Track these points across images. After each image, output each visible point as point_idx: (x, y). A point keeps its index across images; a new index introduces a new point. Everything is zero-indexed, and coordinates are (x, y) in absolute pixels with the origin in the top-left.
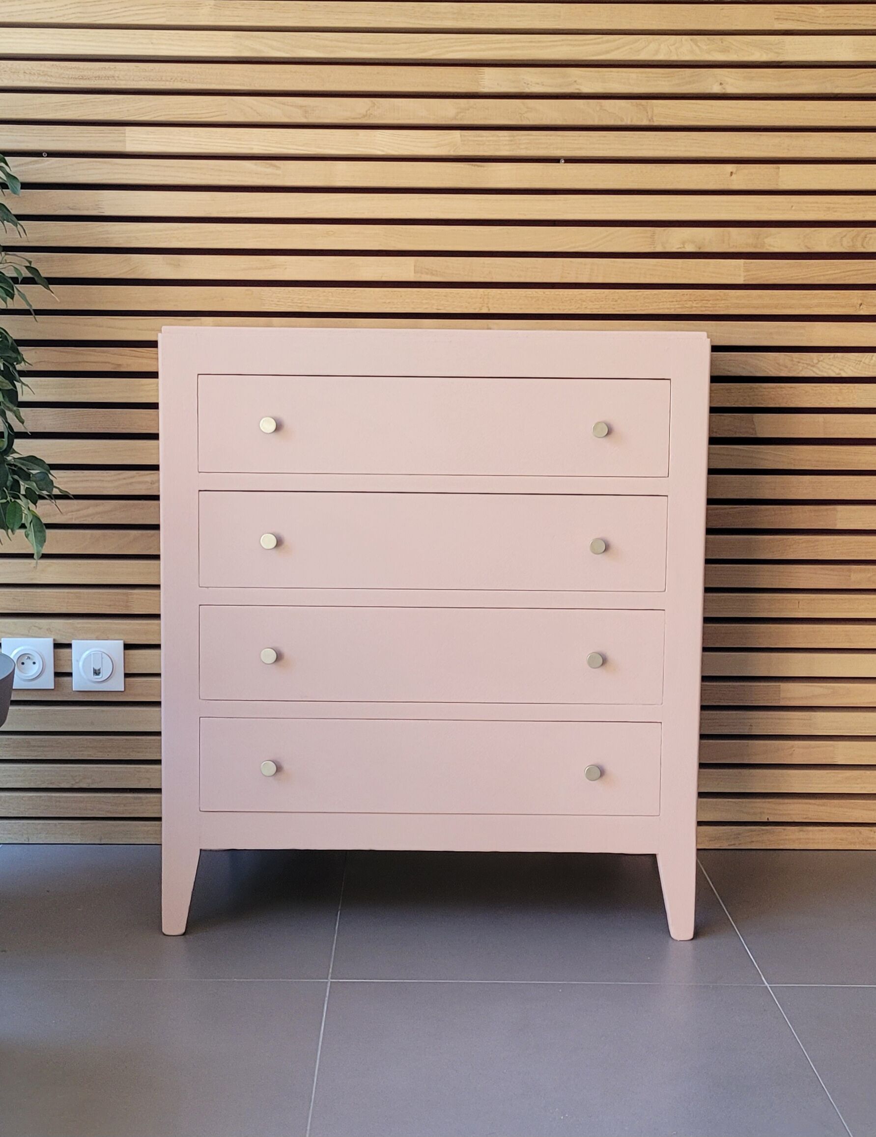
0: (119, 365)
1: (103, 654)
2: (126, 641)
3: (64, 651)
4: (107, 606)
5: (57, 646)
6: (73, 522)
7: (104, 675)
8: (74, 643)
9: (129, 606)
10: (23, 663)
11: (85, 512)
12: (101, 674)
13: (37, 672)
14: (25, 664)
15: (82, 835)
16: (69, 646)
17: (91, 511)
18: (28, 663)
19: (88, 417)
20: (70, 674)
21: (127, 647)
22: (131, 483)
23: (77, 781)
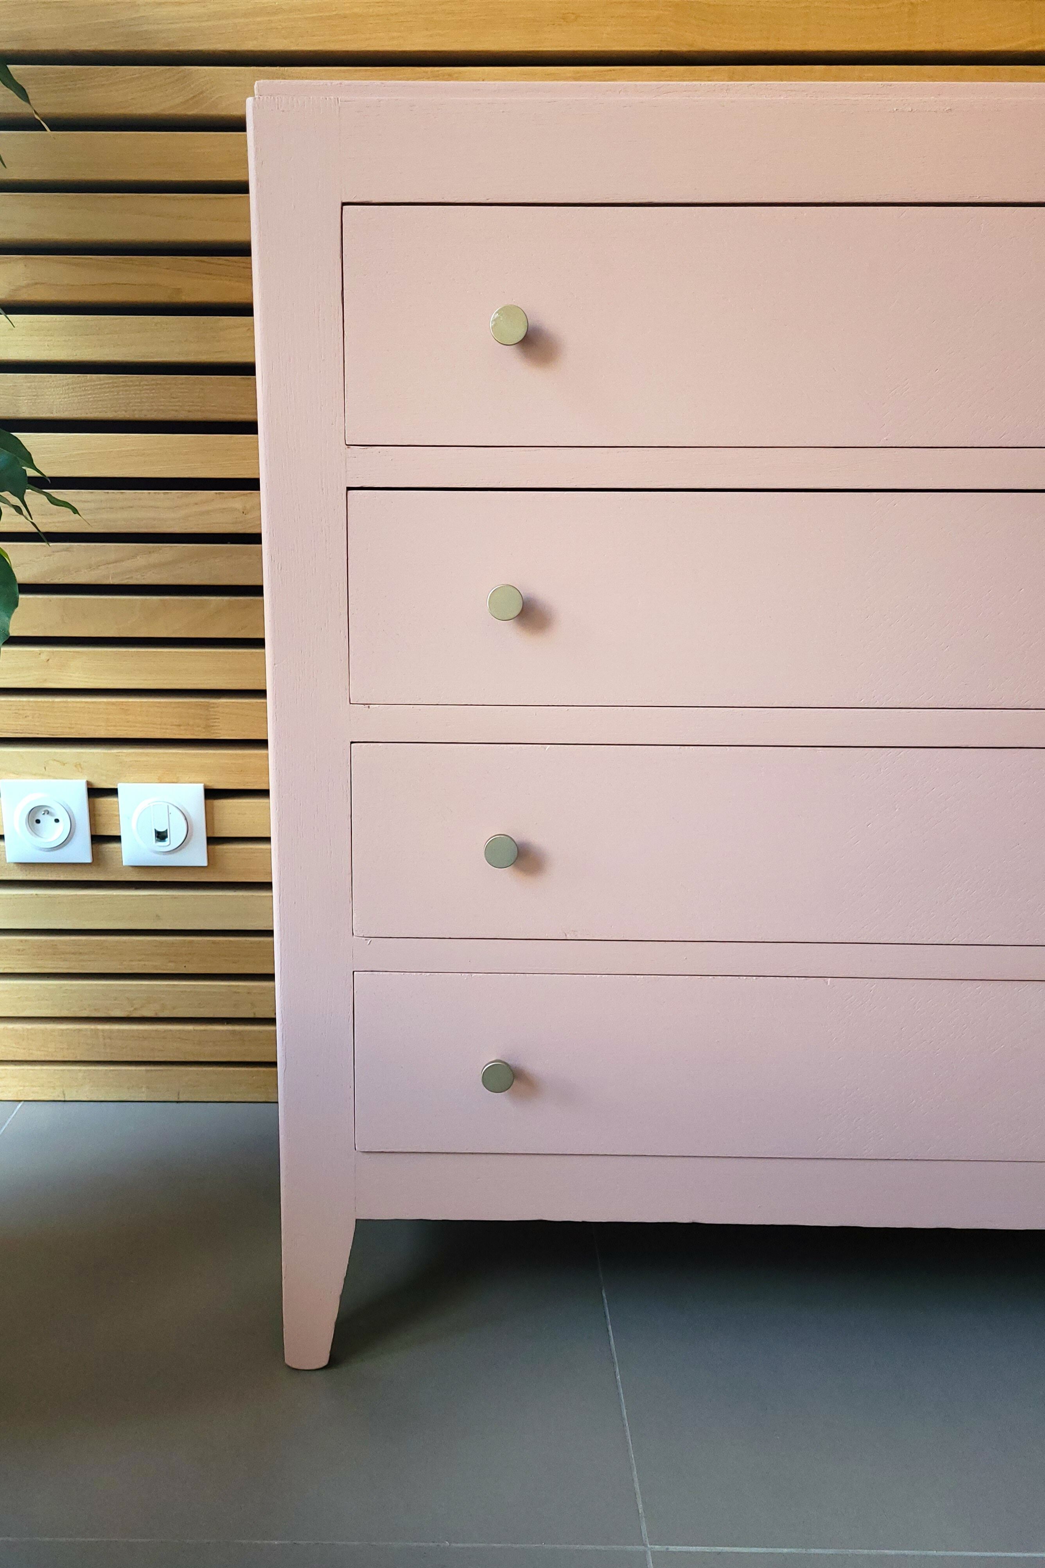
0: (179, 291)
1: (170, 806)
2: (208, 784)
3: (104, 802)
4: (175, 725)
5: (94, 792)
6: (111, 581)
7: (176, 837)
8: (121, 788)
9: (210, 726)
10: (38, 821)
11: (128, 564)
12: (167, 840)
13: (60, 837)
14: (41, 821)
15: (148, 1088)
16: (113, 792)
17: (141, 561)
18: (47, 821)
19: (126, 391)
20: (117, 839)
21: (211, 794)
22: (208, 512)
23: (136, 1006)
